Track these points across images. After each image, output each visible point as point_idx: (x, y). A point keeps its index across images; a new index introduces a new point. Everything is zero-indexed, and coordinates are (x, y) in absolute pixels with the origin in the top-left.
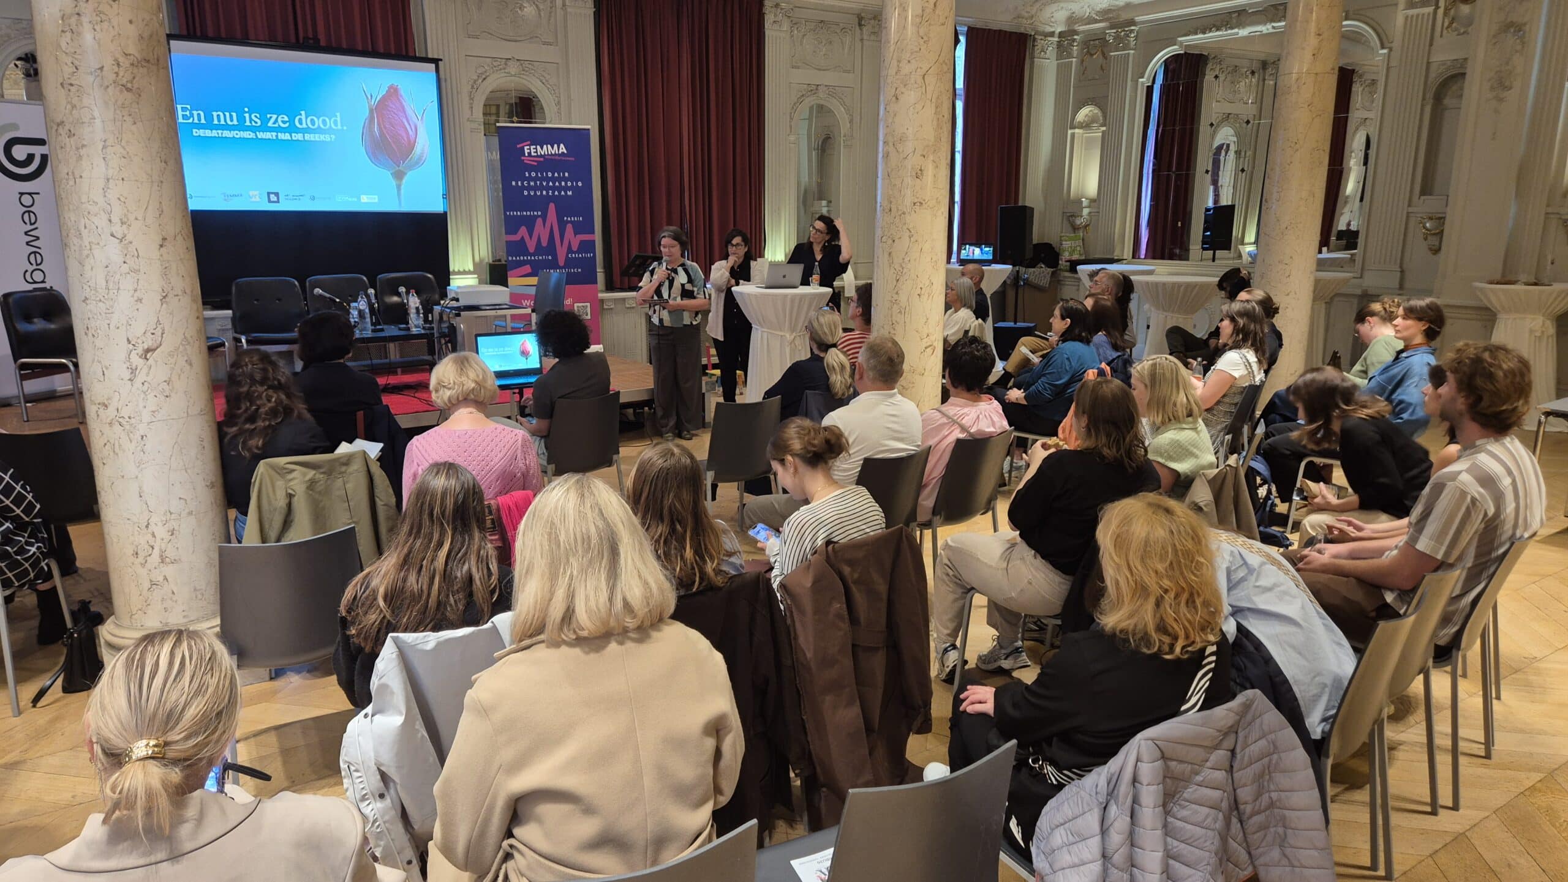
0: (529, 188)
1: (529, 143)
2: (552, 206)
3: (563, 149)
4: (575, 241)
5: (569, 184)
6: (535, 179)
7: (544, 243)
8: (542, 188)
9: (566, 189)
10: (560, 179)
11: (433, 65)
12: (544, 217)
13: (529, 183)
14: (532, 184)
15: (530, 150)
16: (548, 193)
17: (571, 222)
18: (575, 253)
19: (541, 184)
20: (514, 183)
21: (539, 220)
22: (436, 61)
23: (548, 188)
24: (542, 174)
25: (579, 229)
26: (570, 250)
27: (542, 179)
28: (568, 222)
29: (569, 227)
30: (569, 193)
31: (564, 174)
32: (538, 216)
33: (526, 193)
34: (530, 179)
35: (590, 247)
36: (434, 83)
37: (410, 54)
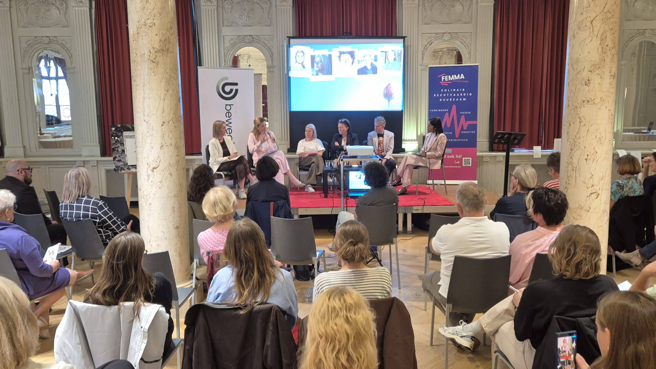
0: (443, 98)
1: (444, 74)
2: (454, 106)
3: (462, 76)
4: (464, 123)
5: (465, 95)
6: (446, 93)
7: (449, 126)
8: (449, 97)
9: (463, 97)
10: (459, 92)
11: (402, 40)
12: (449, 112)
13: (443, 95)
14: (444, 95)
16: (452, 100)
17: (464, 114)
18: (465, 131)
19: (449, 95)
20: (435, 95)
21: (447, 114)
22: (404, 38)
23: (453, 97)
24: (450, 90)
25: (468, 118)
26: (462, 129)
27: (450, 93)
28: (462, 114)
29: (463, 117)
30: (464, 99)
31: (462, 90)
32: (446, 112)
33: (441, 100)
34: (444, 92)
35: (474, 127)
36: (402, 49)
37: (394, 35)
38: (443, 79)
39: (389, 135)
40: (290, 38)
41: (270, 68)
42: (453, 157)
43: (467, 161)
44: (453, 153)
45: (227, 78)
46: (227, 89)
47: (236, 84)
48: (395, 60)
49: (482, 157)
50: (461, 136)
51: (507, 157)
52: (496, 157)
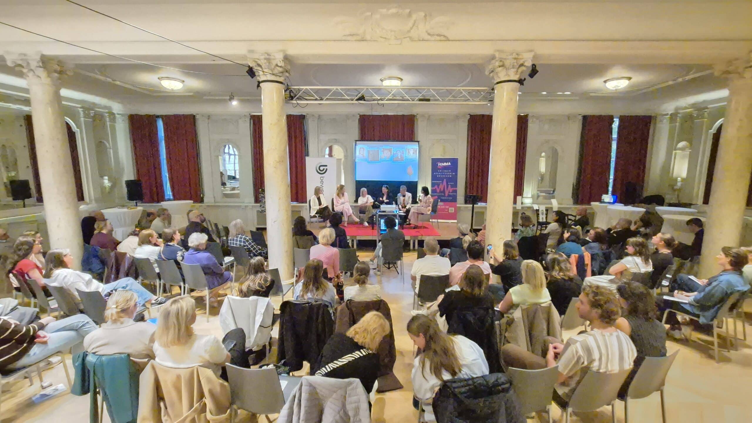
1: (440, 162)
2: (445, 180)
3: (450, 164)
4: (450, 189)
5: (451, 173)
7: (442, 190)
8: (442, 175)
9: (450, 175)
10: (448, 172)
12: (442, 183)
15: (440, 164)
17: (450, 184)
18: (451, 193)
20: (435, 173)
21: (441, 184)
22: (418, 142)
23: (444, 175)
25: (452, 186)
26: (449, 192)
27: (443, 172)
29: (450, 186)
31: (450, 171)
33: (438, 176)
34: (440, 172)
35: (455, 191)
36: (418, 147)
37: (413, 140)
38: (439, 164)
39: (409, 195)
40: (356, 141)
41: (346, 157)
42: (444, 207)
43: (452, 210)
44: (445, 205)
45: (321, 163)
46: (322, 168)
47: (326, 166)
48: (413, 153)
49: (460, 207)
50: (449, 196)
51: (473, 207)
52: (467, 207)
